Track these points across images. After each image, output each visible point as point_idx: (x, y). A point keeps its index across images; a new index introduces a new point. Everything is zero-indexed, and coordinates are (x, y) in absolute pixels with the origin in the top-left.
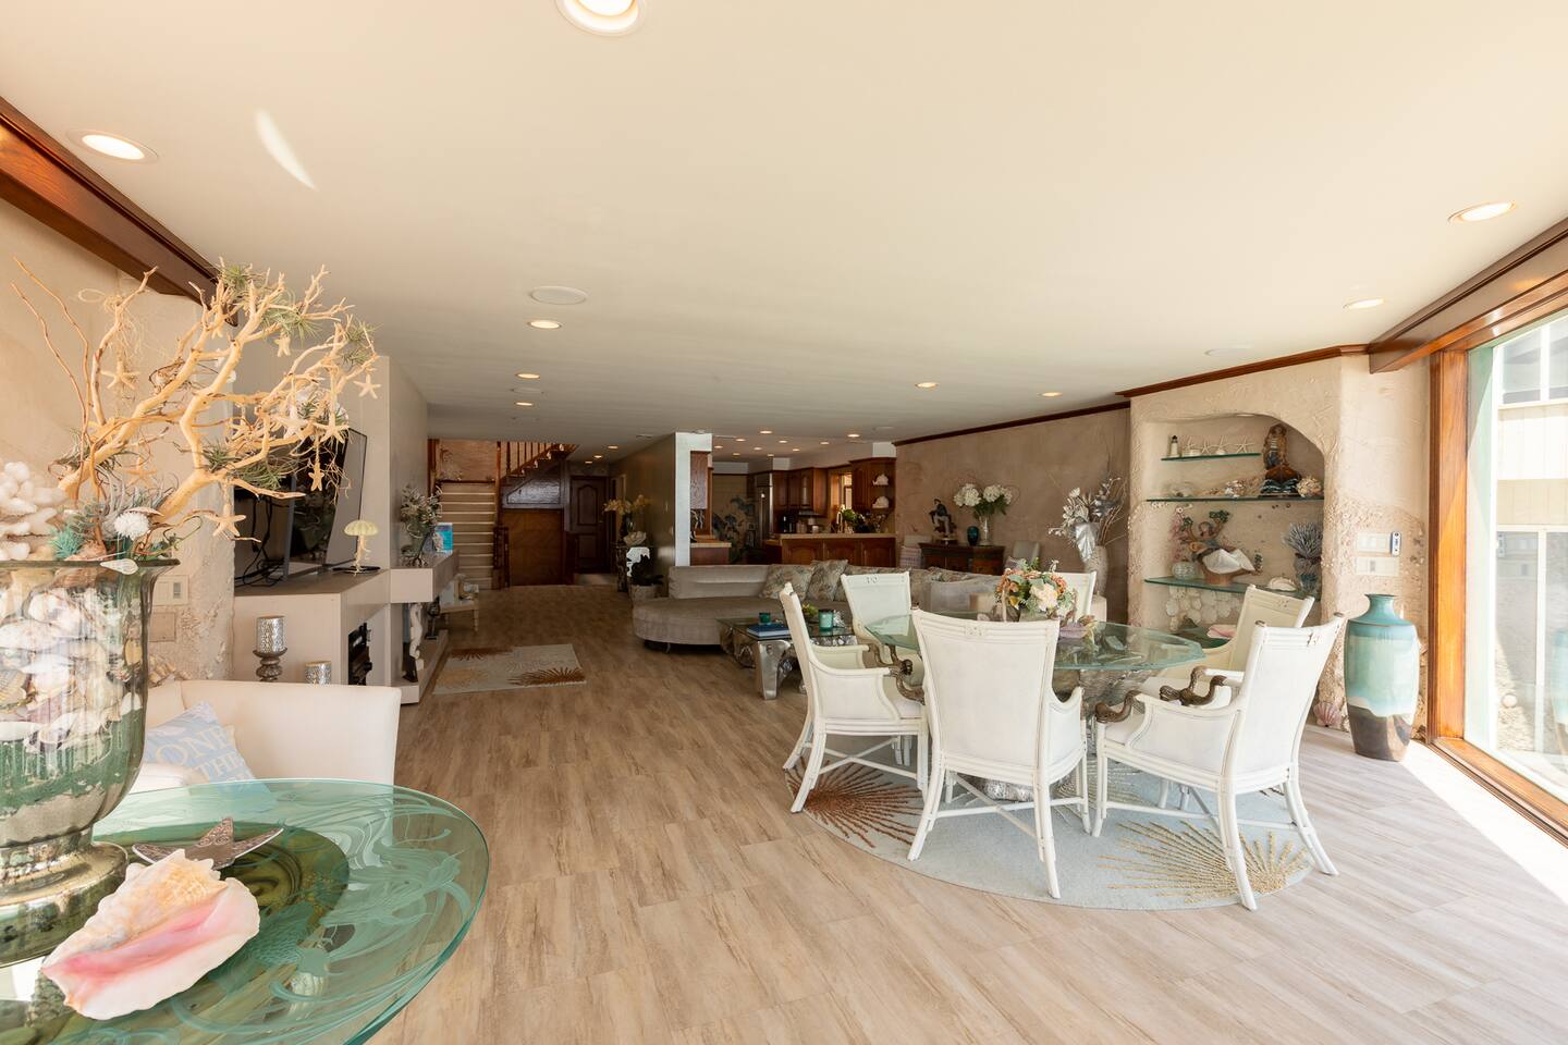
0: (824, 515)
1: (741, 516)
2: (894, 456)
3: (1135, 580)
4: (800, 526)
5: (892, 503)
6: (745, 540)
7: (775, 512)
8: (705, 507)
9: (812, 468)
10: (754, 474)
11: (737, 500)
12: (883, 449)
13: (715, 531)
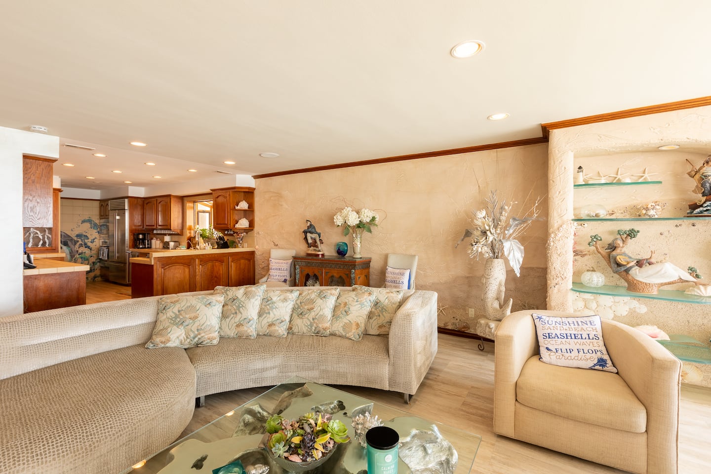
0: (180, 234)
1: (93, 234)
2: (253, 186)
3: (559, 291)
4: (156, 243)
5: (252, 224)
6: (98, 254)
7: (131, 231)
8: (50, 224)
9: (169, 196)
10: (107, 200)
11: (90, 221)
12: (245, 180)
13: (65, 248)
